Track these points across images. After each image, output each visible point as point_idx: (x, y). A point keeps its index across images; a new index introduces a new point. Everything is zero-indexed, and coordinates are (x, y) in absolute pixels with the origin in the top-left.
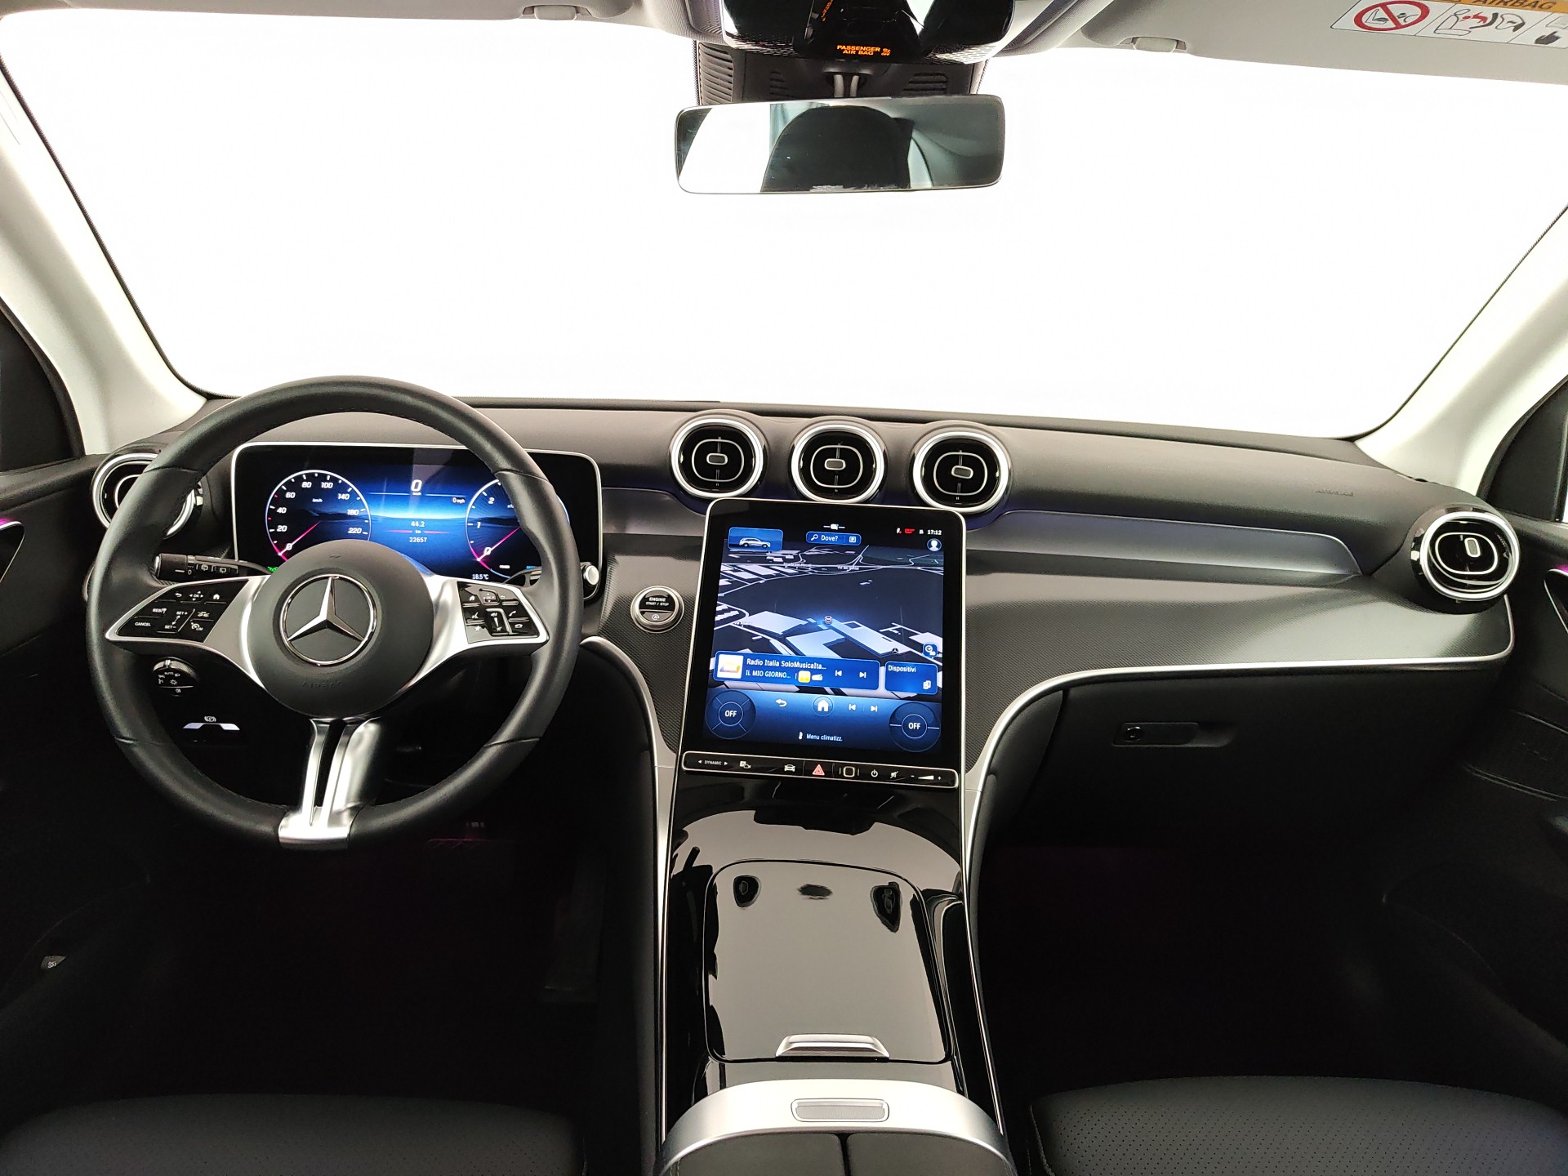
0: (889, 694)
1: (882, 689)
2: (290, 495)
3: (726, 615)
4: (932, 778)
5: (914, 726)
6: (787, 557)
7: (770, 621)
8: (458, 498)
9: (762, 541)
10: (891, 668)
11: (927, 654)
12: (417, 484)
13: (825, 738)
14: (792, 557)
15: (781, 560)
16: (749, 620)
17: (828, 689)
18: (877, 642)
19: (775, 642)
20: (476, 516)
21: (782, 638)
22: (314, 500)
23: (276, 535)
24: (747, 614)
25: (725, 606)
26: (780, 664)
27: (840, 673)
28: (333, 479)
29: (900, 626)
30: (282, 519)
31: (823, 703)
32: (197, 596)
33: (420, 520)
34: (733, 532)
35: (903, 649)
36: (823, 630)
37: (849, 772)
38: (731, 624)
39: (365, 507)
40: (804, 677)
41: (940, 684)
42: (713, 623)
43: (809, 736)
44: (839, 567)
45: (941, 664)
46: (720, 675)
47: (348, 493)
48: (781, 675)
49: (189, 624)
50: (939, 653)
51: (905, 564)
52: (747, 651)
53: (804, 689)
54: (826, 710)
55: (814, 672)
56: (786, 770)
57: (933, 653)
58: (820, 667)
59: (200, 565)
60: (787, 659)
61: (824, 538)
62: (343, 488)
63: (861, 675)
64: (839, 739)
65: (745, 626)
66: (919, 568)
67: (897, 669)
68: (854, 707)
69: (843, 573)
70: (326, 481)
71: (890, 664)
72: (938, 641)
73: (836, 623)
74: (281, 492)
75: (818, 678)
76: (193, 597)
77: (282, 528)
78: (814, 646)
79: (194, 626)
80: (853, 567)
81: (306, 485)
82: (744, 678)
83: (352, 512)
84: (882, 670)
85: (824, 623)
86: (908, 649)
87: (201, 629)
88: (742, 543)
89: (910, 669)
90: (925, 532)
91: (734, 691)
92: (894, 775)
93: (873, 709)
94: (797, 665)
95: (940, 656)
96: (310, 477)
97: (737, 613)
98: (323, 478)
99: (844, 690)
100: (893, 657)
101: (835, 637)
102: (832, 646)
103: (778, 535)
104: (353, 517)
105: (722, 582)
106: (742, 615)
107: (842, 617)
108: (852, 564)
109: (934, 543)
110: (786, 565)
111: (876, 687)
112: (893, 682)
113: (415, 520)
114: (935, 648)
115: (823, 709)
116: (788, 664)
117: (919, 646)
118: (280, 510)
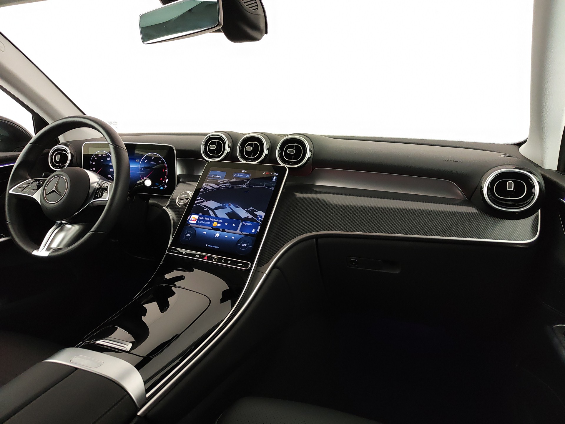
0: (240, 233)
1: (238, 231)
2: (96, 159)
3: (199, 201)
4: (241, 264)
5: (244, 245)
6: (225, 182)
7: (212, 204)
8: (137, 160)
9: (219, 176)
10: (244, 223)
11: (258, 219)
13: (214, 247)
14: (226, 182)
15: (222, 183)
16: (205, 203)
17: (221, 229)
18: (242, 213)
19: (210, 211)
20: (142, 166)
21: (213, 210)
22: (102, 160)
24: (205, 201)
25: (199, 198)
26: (209, 219)
27: (227, 224)
28: (106, 154)
29: (252, 208)
30: (94, 166)
31: (218, 234)
34: (210, 173)
35: (250, 216)
36: (227, 208)
37: (216, 259)
38: (199, 204)
40: (215, 224)
41: (258, 230)
42: (194, 204)
43: (209, 246)
44: (240, 186)
45: (261, 223)
46: (190, 222)
47: (110, 158)
48: (208, 223)
50: (262, 219)
51: (262, 185)
52: (201, 214)
53: (213, 229)
54: (218, 237)
55: (218, 223)
56: (196, 256)
57: (260, 219)
58: (221, 221)
60: (213, 218)
61: (239, 175)
62: (108, 157)
63: (233, 225)
64: (218, 247)
65: (203, 205)
66: (266, 187)
67: (246, 224)
68: (227, 237)
69: (241, 188)
70: (104, 154)
71: (244, 222)
72: (263, 214)
73: (232, 206)
74: (94, 158)
75: (219, 225)
77: (94, 169)
78: (222, 214)
79: (32, 191)
80: (245, 186)
82: (197, 223)
83: (110, 164)
84: (241, 224)
85: (228, 206)
86: (252, 217)
88: (212, 176)
89: (250, 224)
90: (273, 174)
91: (192, 227)
92: (229, 262)
93: (233, 237)
94: (214, 220)
95: (262, 220)
96: (100, 153)
97: (202, 200)
99: (226, 230)
100: (246, 219)
101: (229, 210)
102: (227, 214)
103: (224, 174)
104: (111, 166)
105: (202, 190)
106: (203, 201)
107: (234, 204)
108: (244, 185)
109: (275, 178)
110: (223, 184)
111: (236, 230)
112: (243, 228)
114: (261, 217)
115: (217, 236)
116: (212, 220)
117: (256, 216)
118: (93, 163)
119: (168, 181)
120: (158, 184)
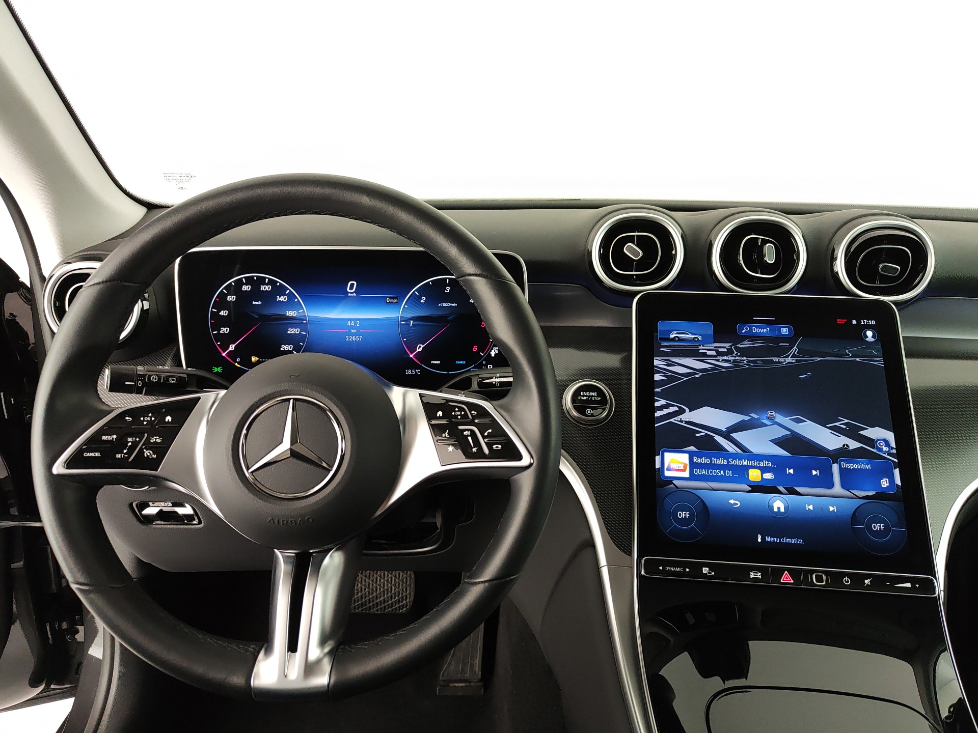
0: (846, 493)
2: (231, 298)
3: (665, 411)
4: (908, 585)
5: (877, 527)
6: (720, 350)
7: (711, 417)
8: (391, 298)
9: (692, 334)
10: (844, 465)
11: (880, 450)
12: (352, 285)
13: (786, 540)
14: (725, 350)
15: (714, 353)
16: (689, 416)
17: (781, 489)
18: (826, 437)
19: (718, 438)
20: (409, 315)
21: (727, 435)
22: (254, 303)
23: (219, 337)
24: (687, 410)
25: (663, 402)
26: (728, 462)
27: (791, 471)
28: (271, 282)
29: (846, 421)
30: (223, 321)
31: (778, 504)
32: (149, 419)
33: (355, 320)
34: (662, 325)
35: (854, 445)
36: (766, 425)
37: (818, 578)
38: (672, 420)
39: (303, 309)
40: (754, 475)
41: (898, 481)
42: (654, 420)
43: (768, 539)
44: (776, 359)
45: (896, 461)
46: (668, 474)
47: (286, 295)
48: (729, 473)
49: (141, 451)
50: (892, 448)
51: (841, 355)
52: (692, 448)
53: (756, 488)
54: (782, 510)
55: (764, 470)
56: (751, 576)
57: (885, 449)
58: (770, 465)
59: (150, 377)
60: (735, 456)
61: (756, 330)
62: (281, 291)
63: (814, 473)
64: (800, 542)
65: (686, 422)
66: (858, 359)
67: (851, 466)
68: (811, 507)
69: (779, 365)
70: (265, 284)
71: (844, 461)
72: (890, 436)
73: (780, 418)
74: (223, 296)
75: (768, 476)
76: (144, 421)
77: (225, 330)
78: (761, 442)
79: (147, 453)
80: (789, 360)
81: (245, 288)
82: (693, 477)
83: (290, 313)
84: (835, 467)
85: (768, 418)
86: (859, 445)
87: (154, 456)
88: (672, 336)
89: (864, 465)
90: (859, 322)
91: (684, 490)
92: (867, 582)
93: (831, 509)
94: (745, 462)
95: (894, 451)
96: (249, 281)
97: (676, 408)
98: (262, 281)
99: (798, 489)
100: (842, 454)
101: (781, 433)
102: (779, 442)
103: (708, 328)
104: (292, 318)
105: (657, 377)
106: (683, 411)
107: (787, 412)
108: (787, 357)
109: (869, 333)
110: (719, 358)
111: (831, 486)
112: (848, 479)
113: (351, 320)
114: (887, 443)
115: (779, 508)
116: (737, 462)
117: (870, 442)
118: (222, 313)
119: (497, 352)
120: (464, 362)
